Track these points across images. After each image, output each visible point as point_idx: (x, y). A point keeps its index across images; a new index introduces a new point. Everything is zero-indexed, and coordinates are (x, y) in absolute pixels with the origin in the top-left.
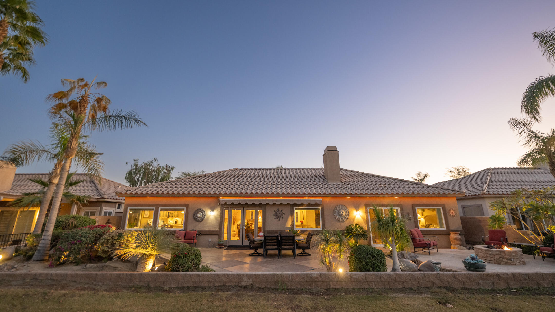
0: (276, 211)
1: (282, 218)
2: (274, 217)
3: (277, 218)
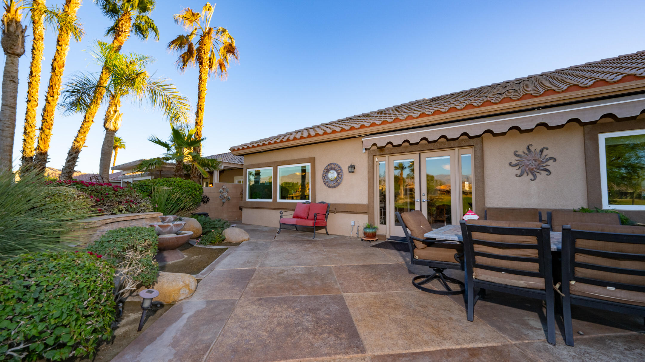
0: (520, 153)
1: (544, 173)
2: (516, 171)
3: (525, 174)
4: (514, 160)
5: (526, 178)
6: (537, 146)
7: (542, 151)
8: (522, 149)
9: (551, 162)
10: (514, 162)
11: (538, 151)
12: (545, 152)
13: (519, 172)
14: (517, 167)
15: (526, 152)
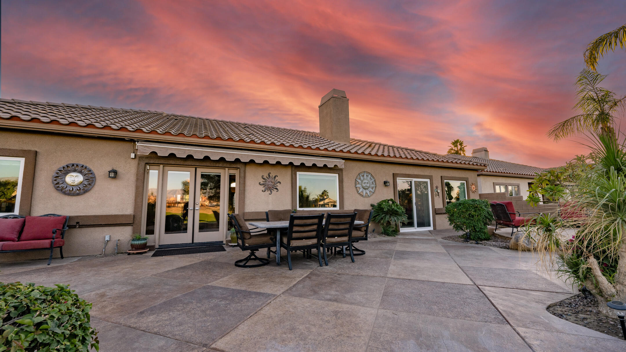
0: (265, 177)
1: (275, 190)
2: (262, 188)
3: (267, 190)
4: (262, 180)
5: (268, 192)
6: (273, 175)
7: (275, 177)
8: (266, 175)
9: (278, 184)
10: (262, 183)
11: (274, 176)
12: (277, 178)
13: (263, 189)
14: (263, 186)
15: (268, 177)
